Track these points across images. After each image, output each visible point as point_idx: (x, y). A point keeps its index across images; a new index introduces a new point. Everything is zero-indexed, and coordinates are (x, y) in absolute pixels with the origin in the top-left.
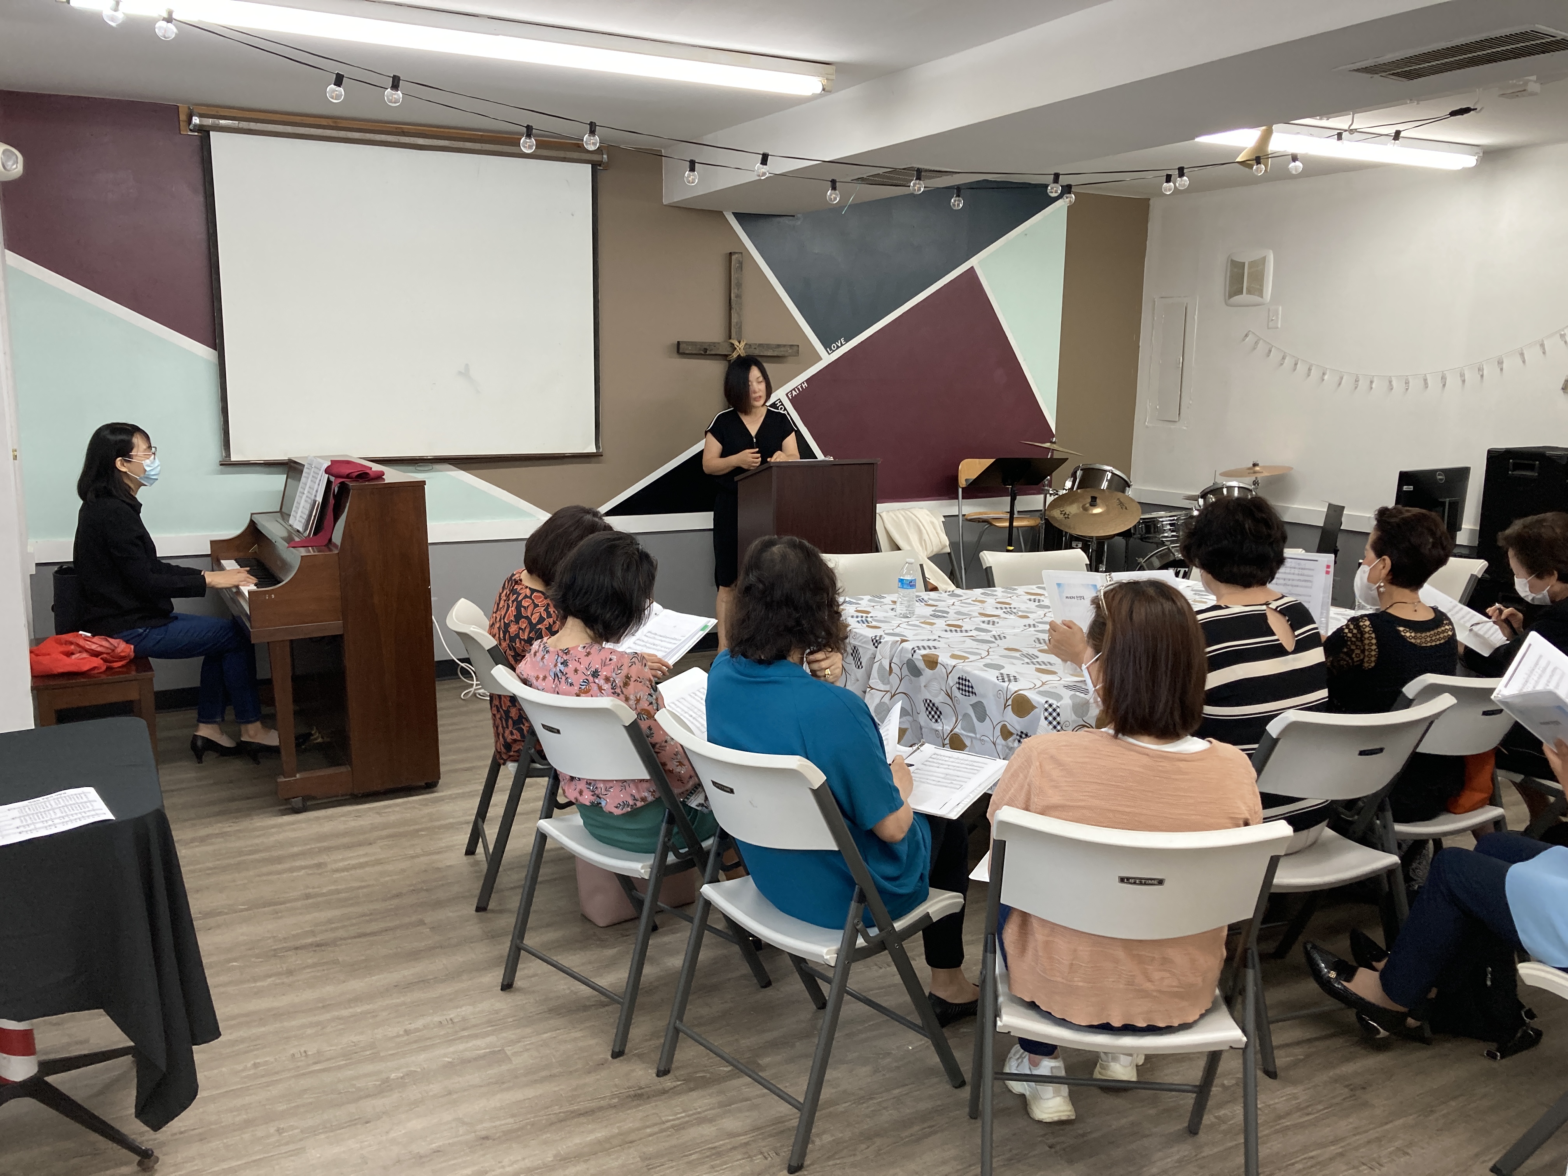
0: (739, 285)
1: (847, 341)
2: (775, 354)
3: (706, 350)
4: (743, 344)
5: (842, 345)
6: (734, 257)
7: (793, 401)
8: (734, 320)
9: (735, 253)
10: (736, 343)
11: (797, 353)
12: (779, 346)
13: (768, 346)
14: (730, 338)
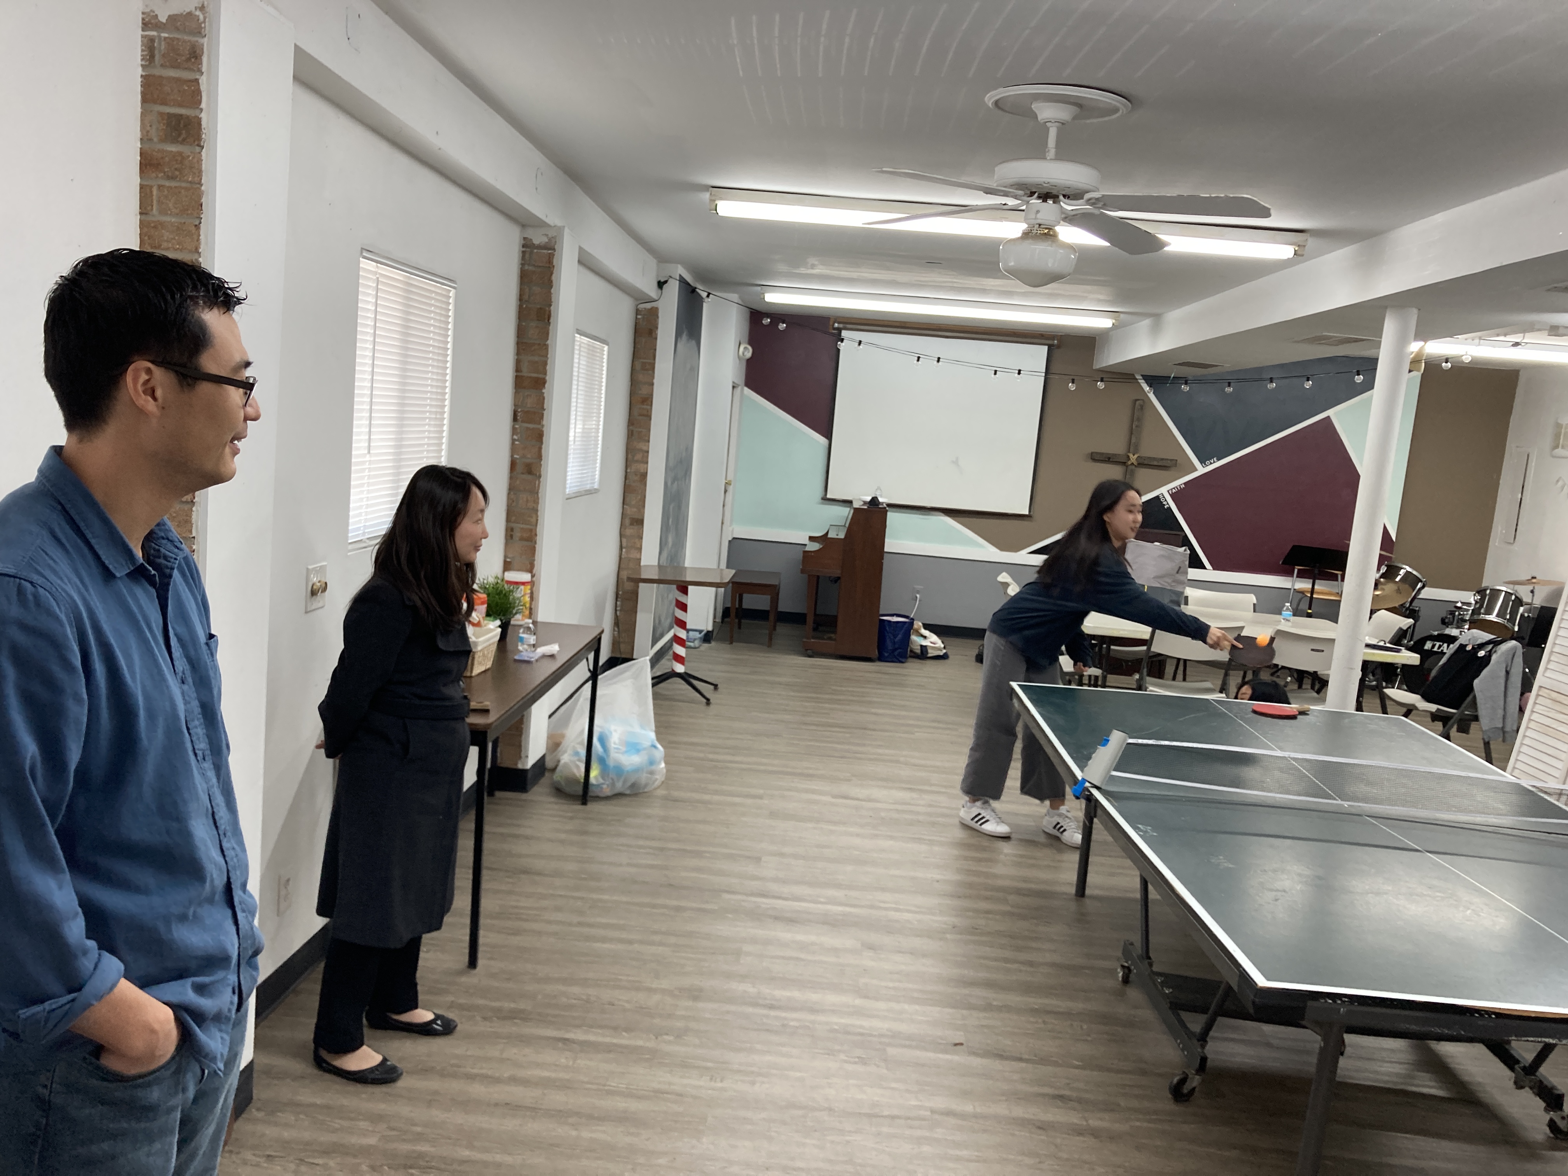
0: (1139, 420)
1: (1218, 460)
2: (1159, 464)
3: (1109, 458)
4: (1136, 456)
5: (1214, 462)
6: (1138, 403)
7: (1173, 496)
8: (1133, 440)
9: (1138, 400)
10: (1131, 455)
11: (1176, 465)
12: (1162, 459)
13: (1154, 459)
14: (1129, 452)
